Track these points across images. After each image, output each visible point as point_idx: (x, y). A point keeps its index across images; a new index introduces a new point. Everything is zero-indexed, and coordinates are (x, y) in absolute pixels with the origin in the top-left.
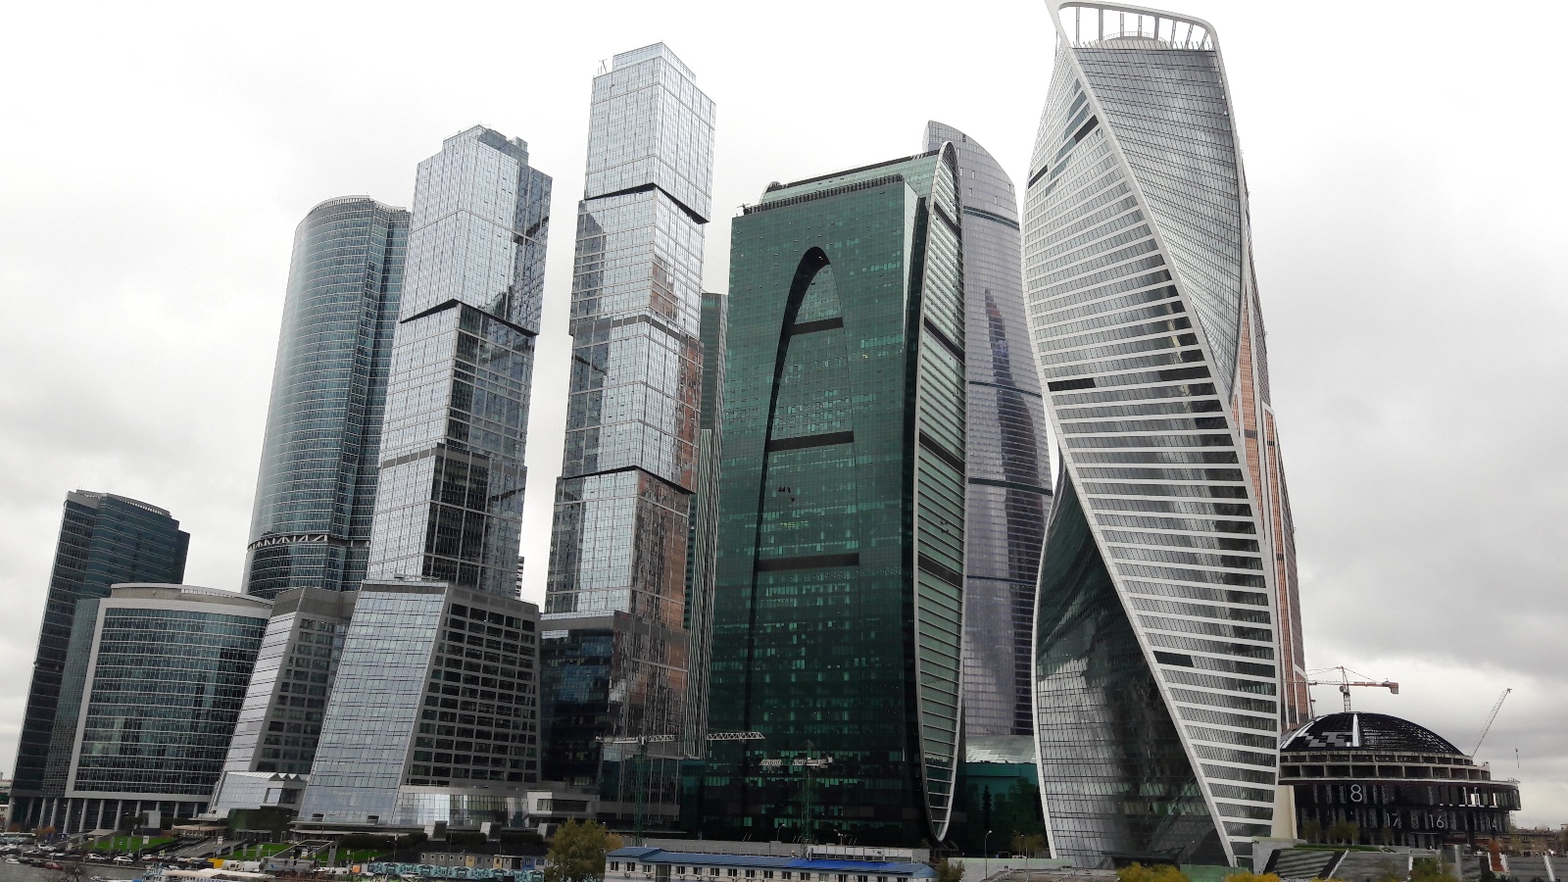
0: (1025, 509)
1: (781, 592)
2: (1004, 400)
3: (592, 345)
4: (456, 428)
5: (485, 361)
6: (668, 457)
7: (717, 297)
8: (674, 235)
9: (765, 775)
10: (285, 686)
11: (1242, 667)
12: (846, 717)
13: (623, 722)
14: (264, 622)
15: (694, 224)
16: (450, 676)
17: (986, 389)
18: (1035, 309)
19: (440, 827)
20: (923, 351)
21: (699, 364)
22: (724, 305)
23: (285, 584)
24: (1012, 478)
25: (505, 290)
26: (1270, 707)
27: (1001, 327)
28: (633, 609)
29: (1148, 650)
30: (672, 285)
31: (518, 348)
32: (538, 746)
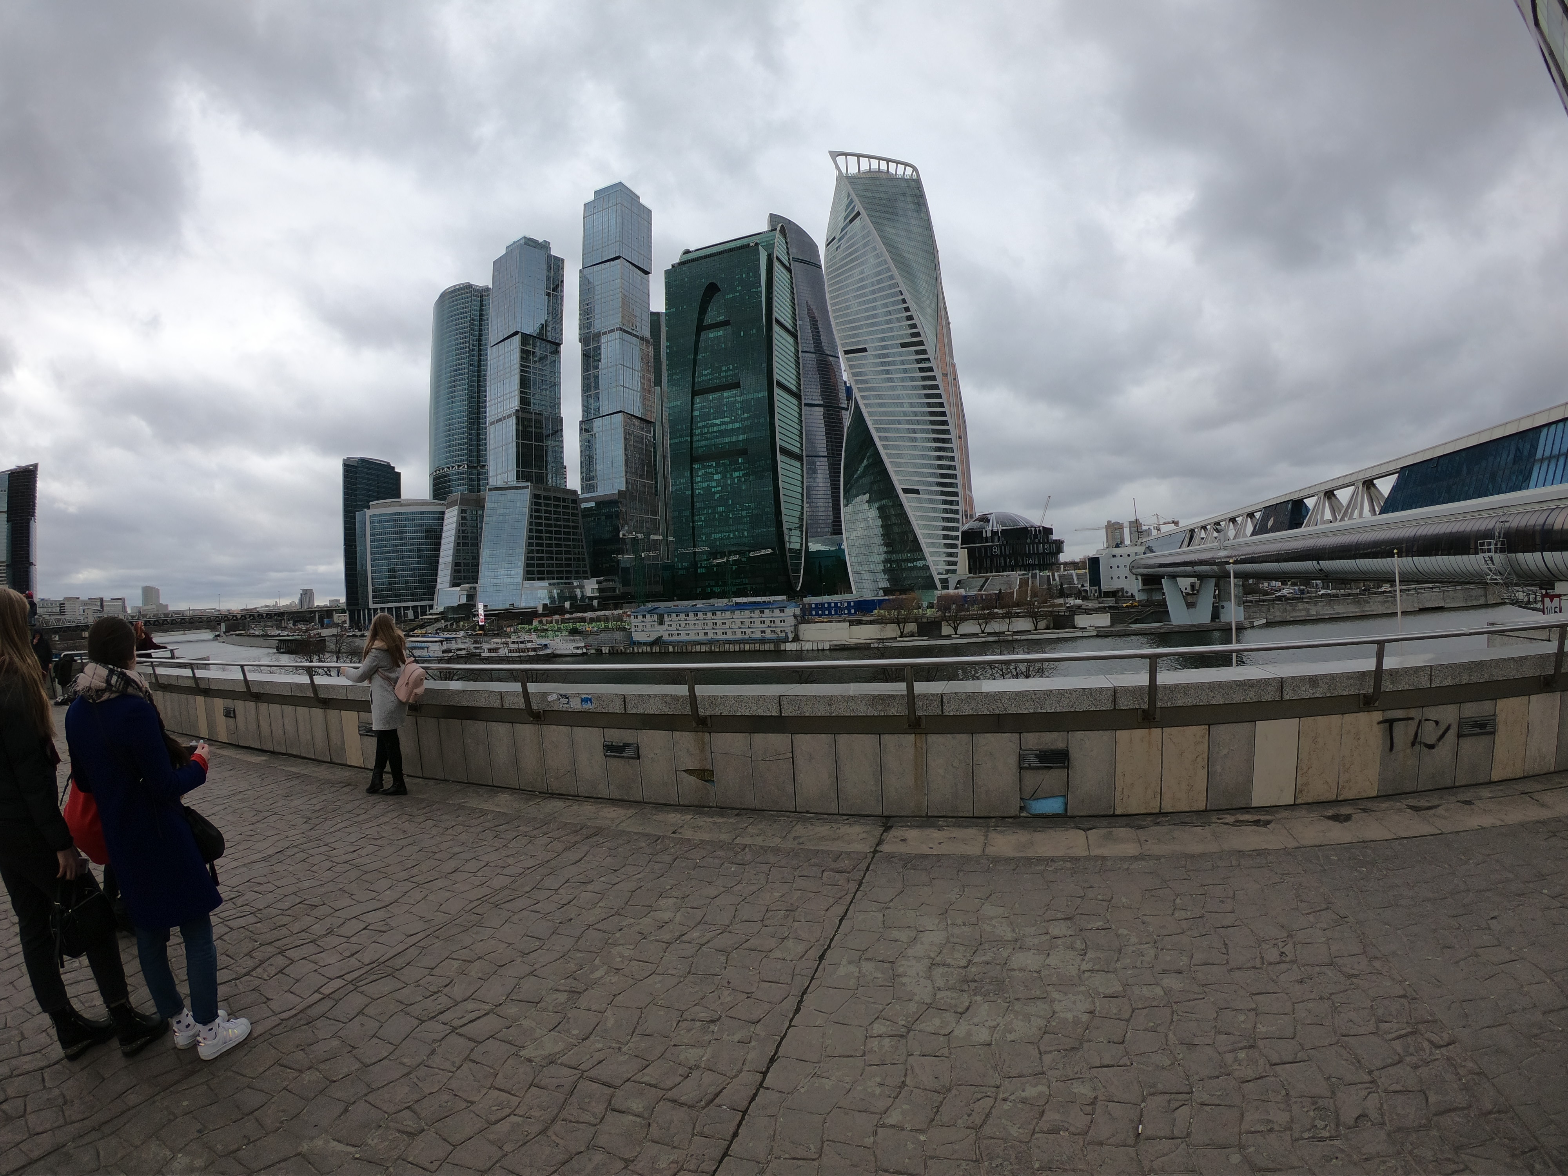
1: (706, 473)
2: (820, 360)
3: (592, 346)
4: (524, 401)
5: (535, 362)
6: (638, 404)
7: (659, 314)
8: (632, 282)
10: (458, 544)
11: (944, 494)
13: (628, 547)
14: (443, 513)
15: (644, 276)
16: (537, 531)
17: (810, 355)
18: (834, 311)
19: (545, 606)
20: (775, 336)
21: (651, 351)
22: (663, 318)
23: (451, 492)
24: (826, 402)
25: (543, 322)
27: (816, 321)
28: (627, 488)
29: (898, 487)
30: (633, 309)
31: (551, 353)
32: (587, 562)
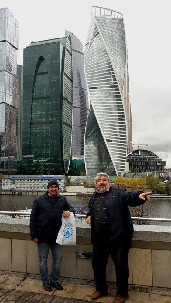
0: (84, 113)
1: (36, 129)
2: (80, 91)
6: (11, 100)
7: (21, 66)
8: (10, 52)
9: (34, 163)
11: (121, 142)
12: (49, 152)
13: (5, 154)
15: (15, 50)
17: (77, 88)
20: (64, 80)
21: (17, 81)
22: (22, 68)
24: (81, 107)
26: (125, 149)
27: (80, 76)
28: (5, 132)
29: (105, 139)
30: (11, 63)
